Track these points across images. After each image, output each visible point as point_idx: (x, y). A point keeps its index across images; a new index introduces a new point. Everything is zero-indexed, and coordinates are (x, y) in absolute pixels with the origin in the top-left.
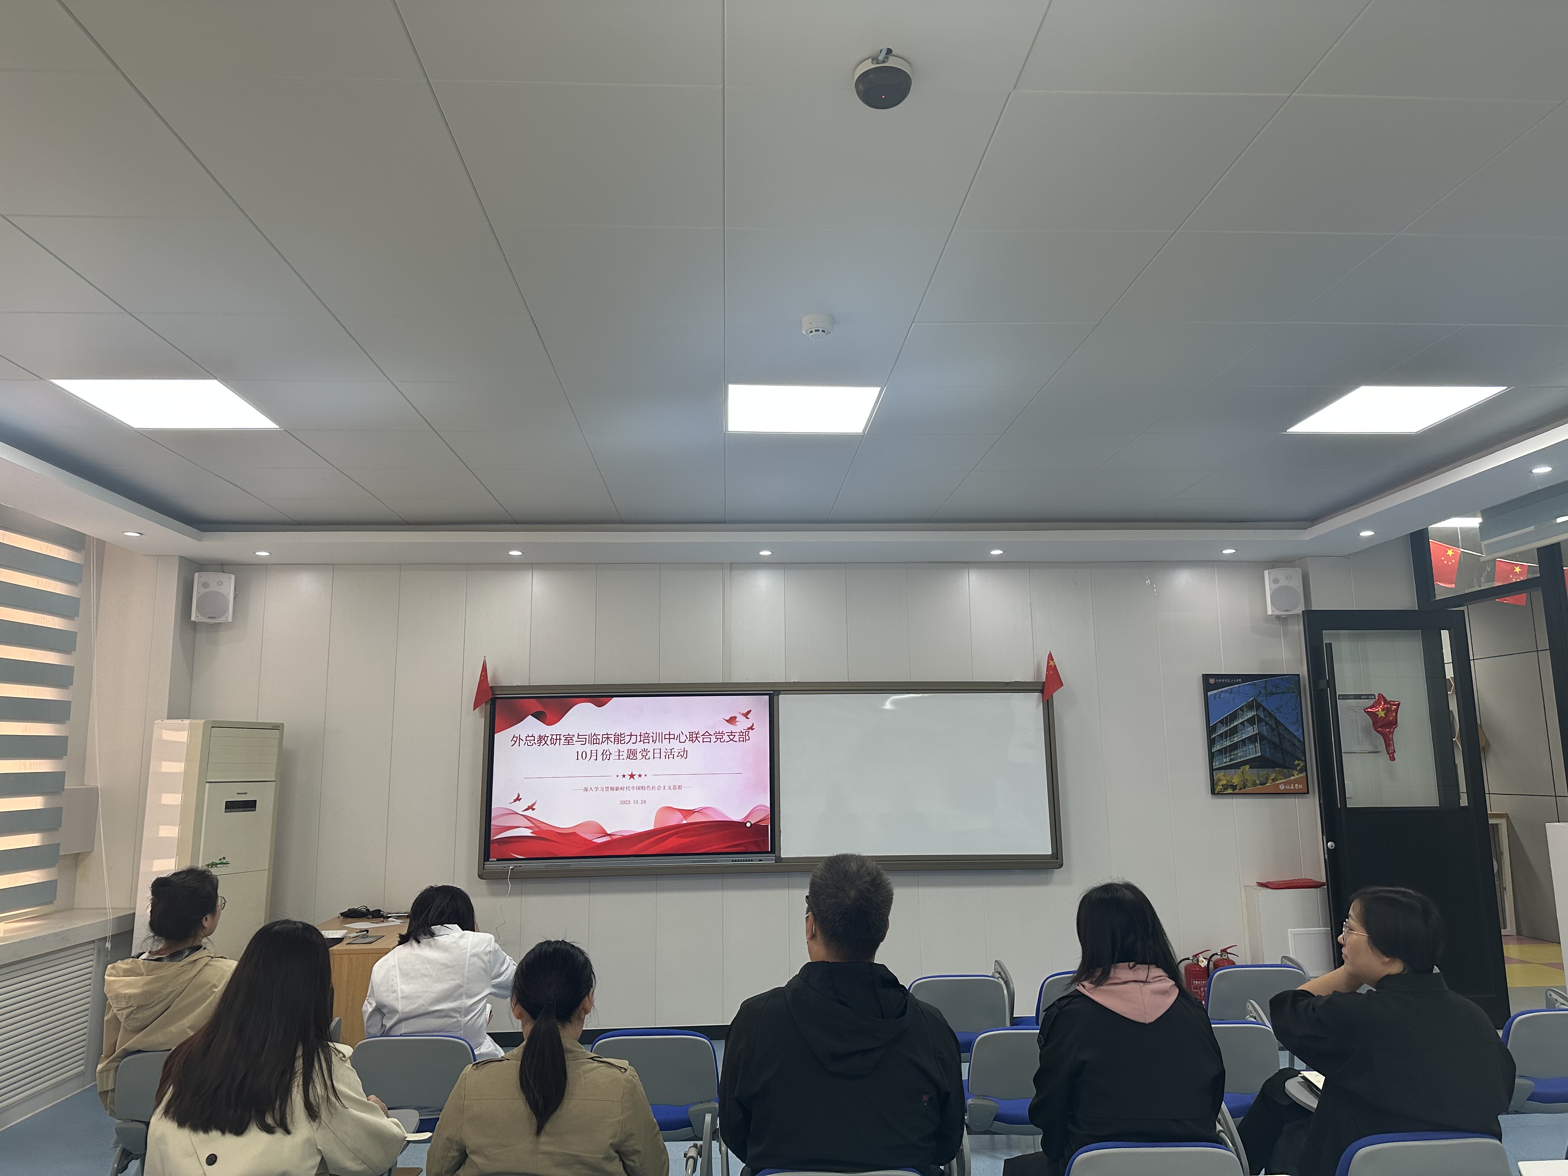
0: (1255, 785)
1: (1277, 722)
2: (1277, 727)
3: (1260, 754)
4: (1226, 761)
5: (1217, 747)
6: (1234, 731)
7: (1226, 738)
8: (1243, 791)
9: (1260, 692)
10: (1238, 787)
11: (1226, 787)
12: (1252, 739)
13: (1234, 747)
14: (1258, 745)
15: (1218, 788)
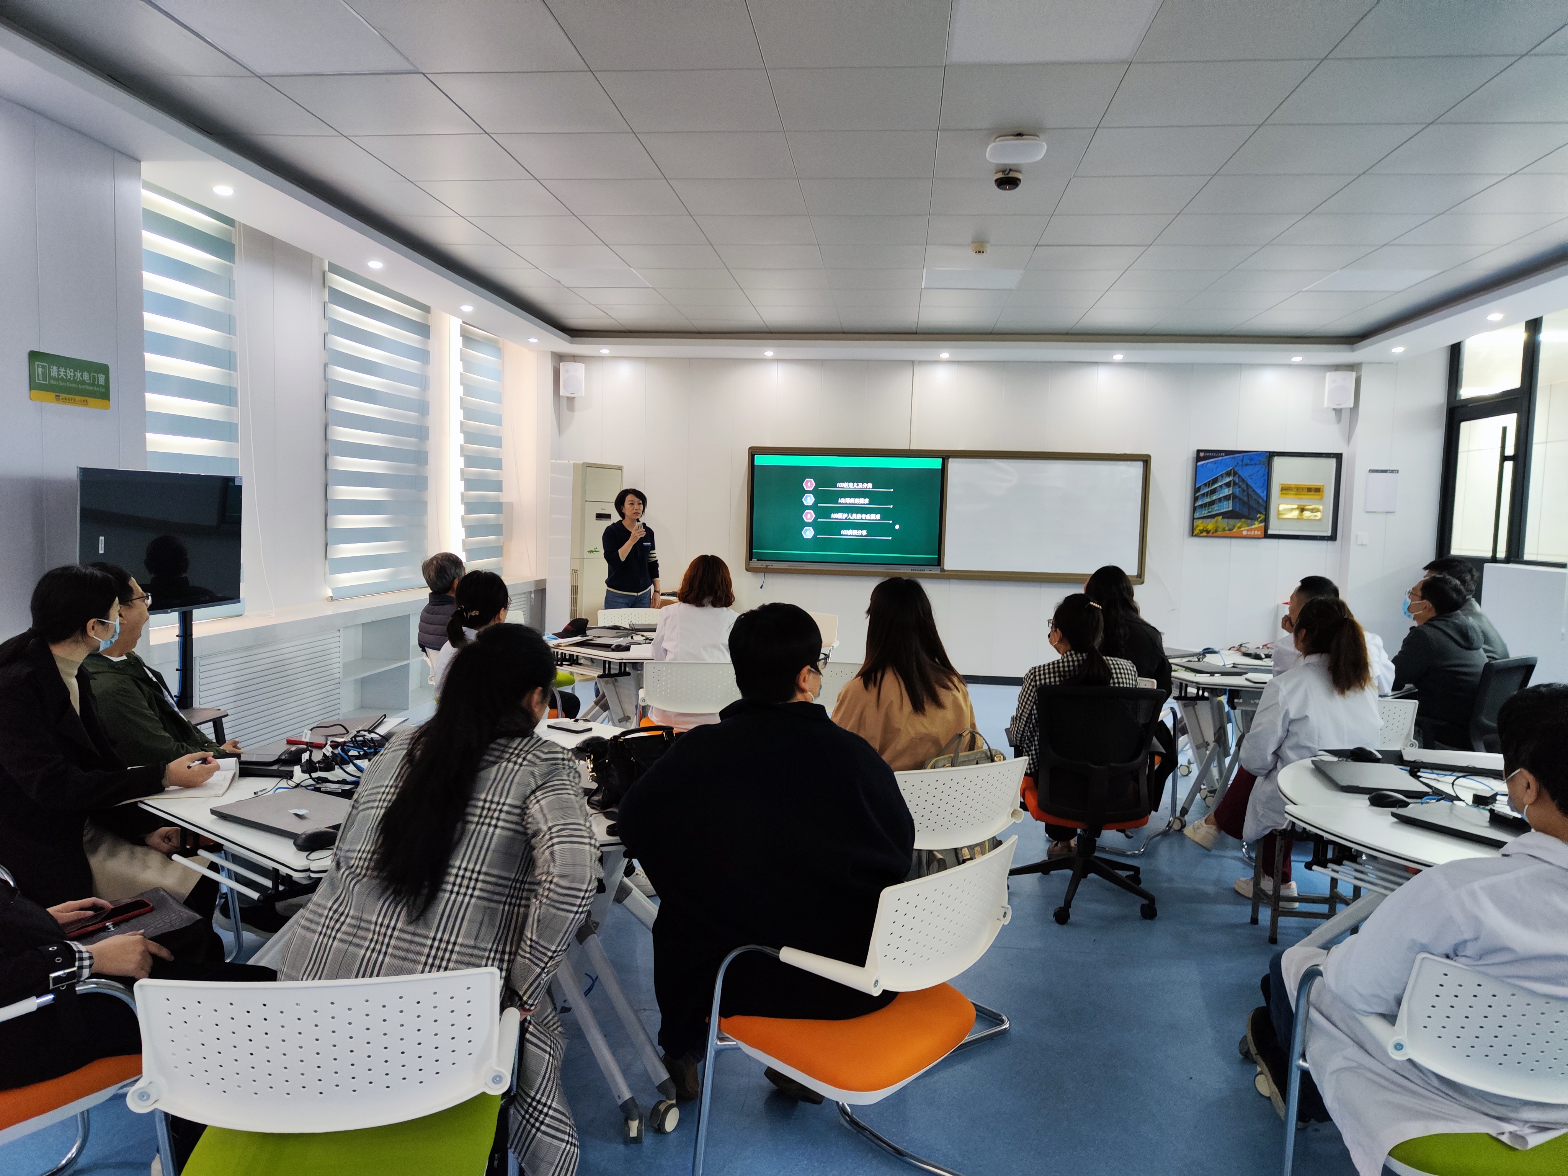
0: (1224, 530)
1: (1248, 485)
2: (1247, 489)
3: (1231, 509)
4: (1205, 512)
5: (1199, 503)
6: (1213, 492)
7: (1207, 496)
8: (1214, 534)
9: (1238, 464)
10: (1211, 532)
11: (1202, 531)
12: (1227, 498)
13: (1212, 503)
14: (1231, 502)
15: (1196, 532)
